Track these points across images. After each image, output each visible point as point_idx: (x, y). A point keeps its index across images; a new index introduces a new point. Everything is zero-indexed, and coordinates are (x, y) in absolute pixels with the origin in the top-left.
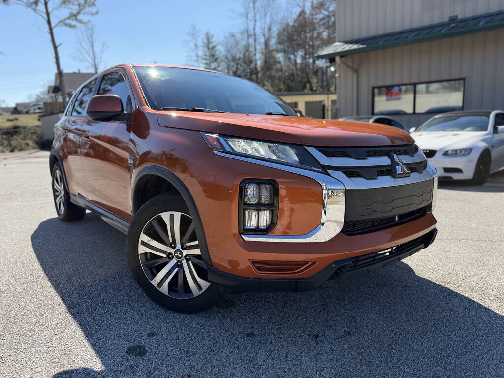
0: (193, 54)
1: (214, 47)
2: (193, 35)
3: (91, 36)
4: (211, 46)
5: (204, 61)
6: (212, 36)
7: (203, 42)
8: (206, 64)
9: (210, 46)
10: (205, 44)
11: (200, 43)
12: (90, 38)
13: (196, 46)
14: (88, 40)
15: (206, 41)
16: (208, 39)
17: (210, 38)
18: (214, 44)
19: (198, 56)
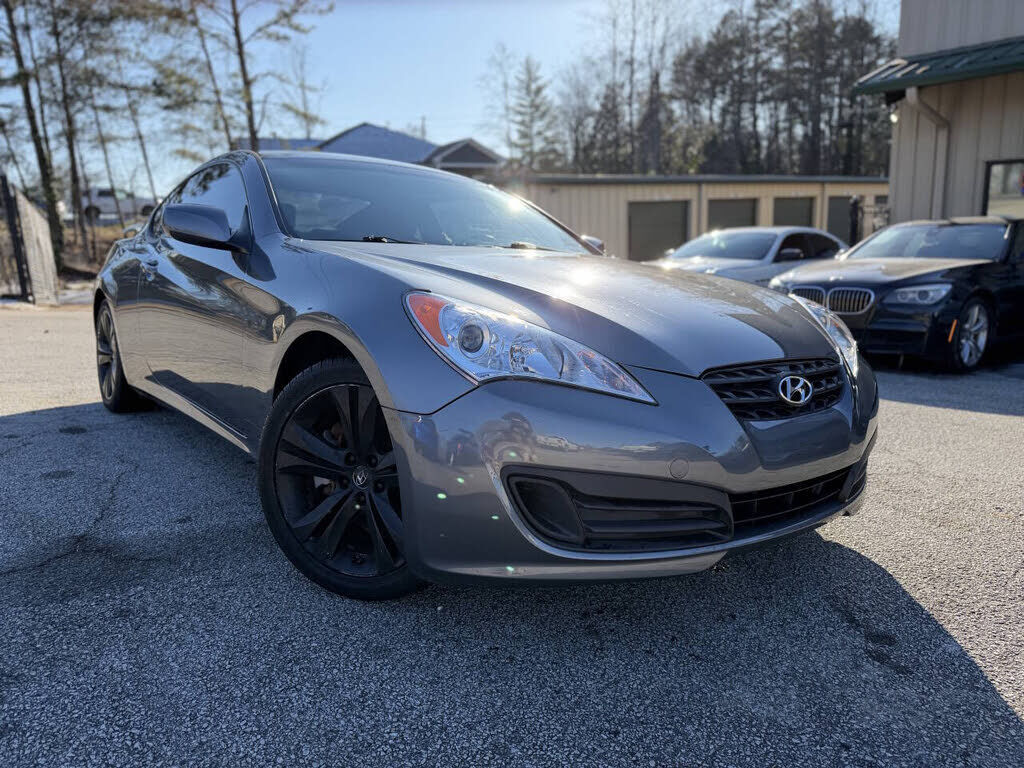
0: (499, 104)
1: (539, 90)
2: (500, 65)
3: (302, 66)
4: (534, 87)
5: (519, 118)
6: (538, 67)
7: (517, 78)
8: (522, 123)
9: (531, 88)
10: (521, 81)
11: (513, 82)
12: (299, 72)
13: (506, 86)
14: (296, 73)
15: (523, 77)
16: (529, 71)
17: (533, 69)
18: (540, 83)
19: (507, 108)
